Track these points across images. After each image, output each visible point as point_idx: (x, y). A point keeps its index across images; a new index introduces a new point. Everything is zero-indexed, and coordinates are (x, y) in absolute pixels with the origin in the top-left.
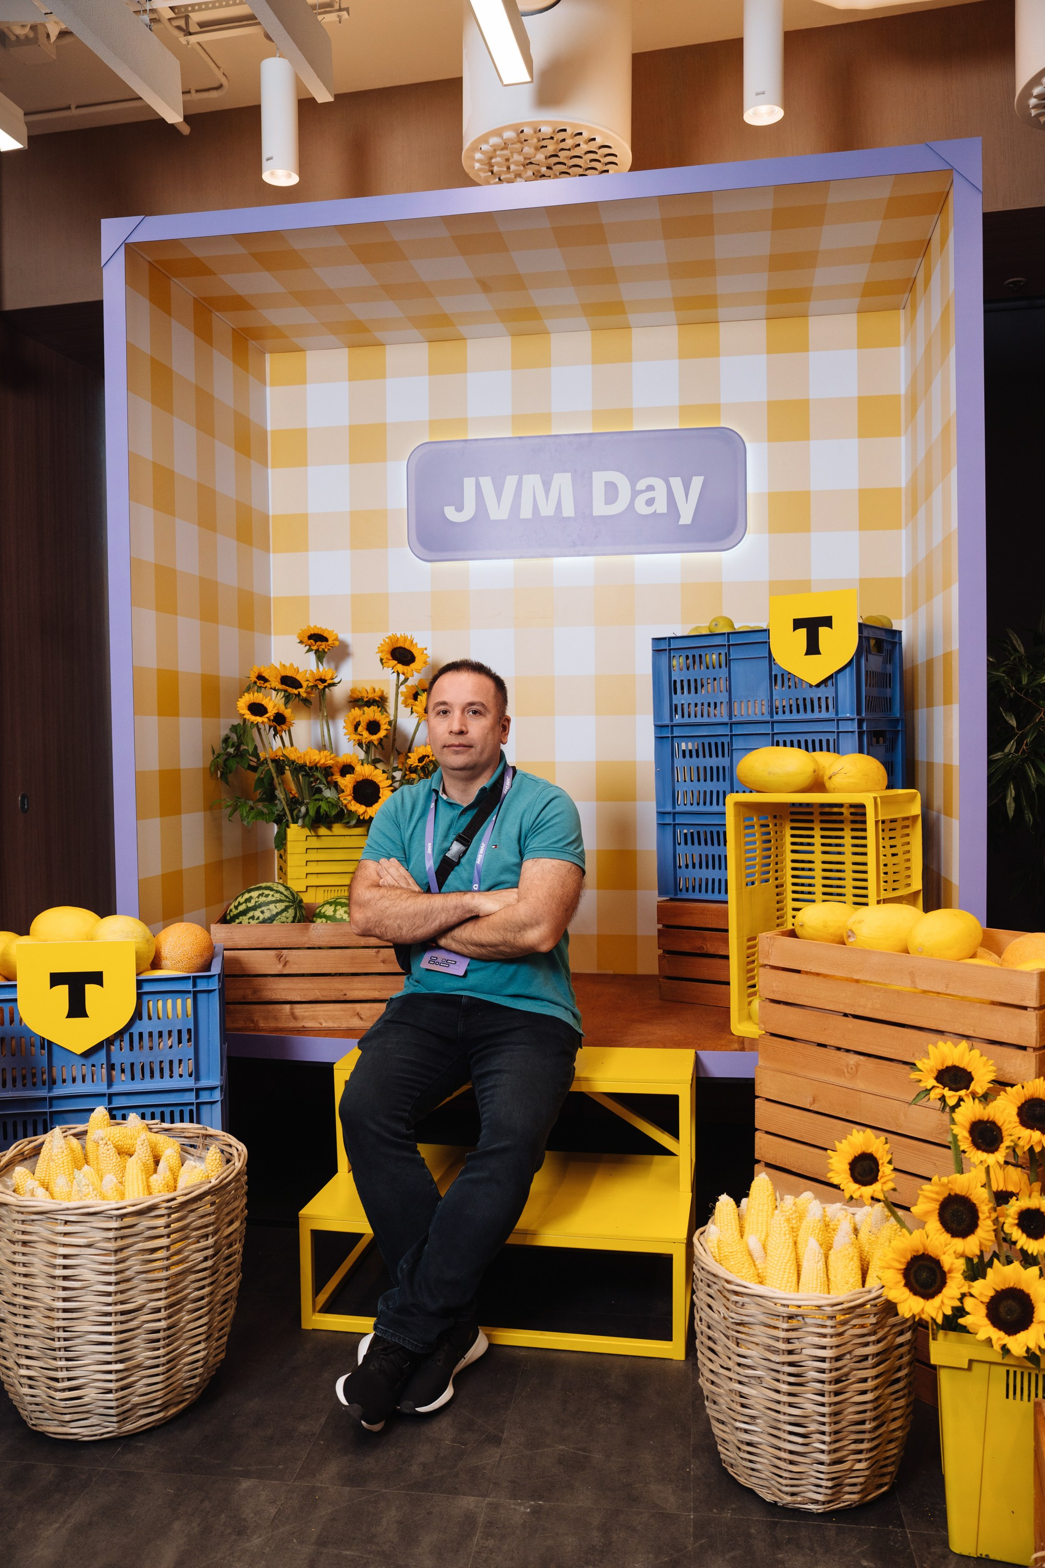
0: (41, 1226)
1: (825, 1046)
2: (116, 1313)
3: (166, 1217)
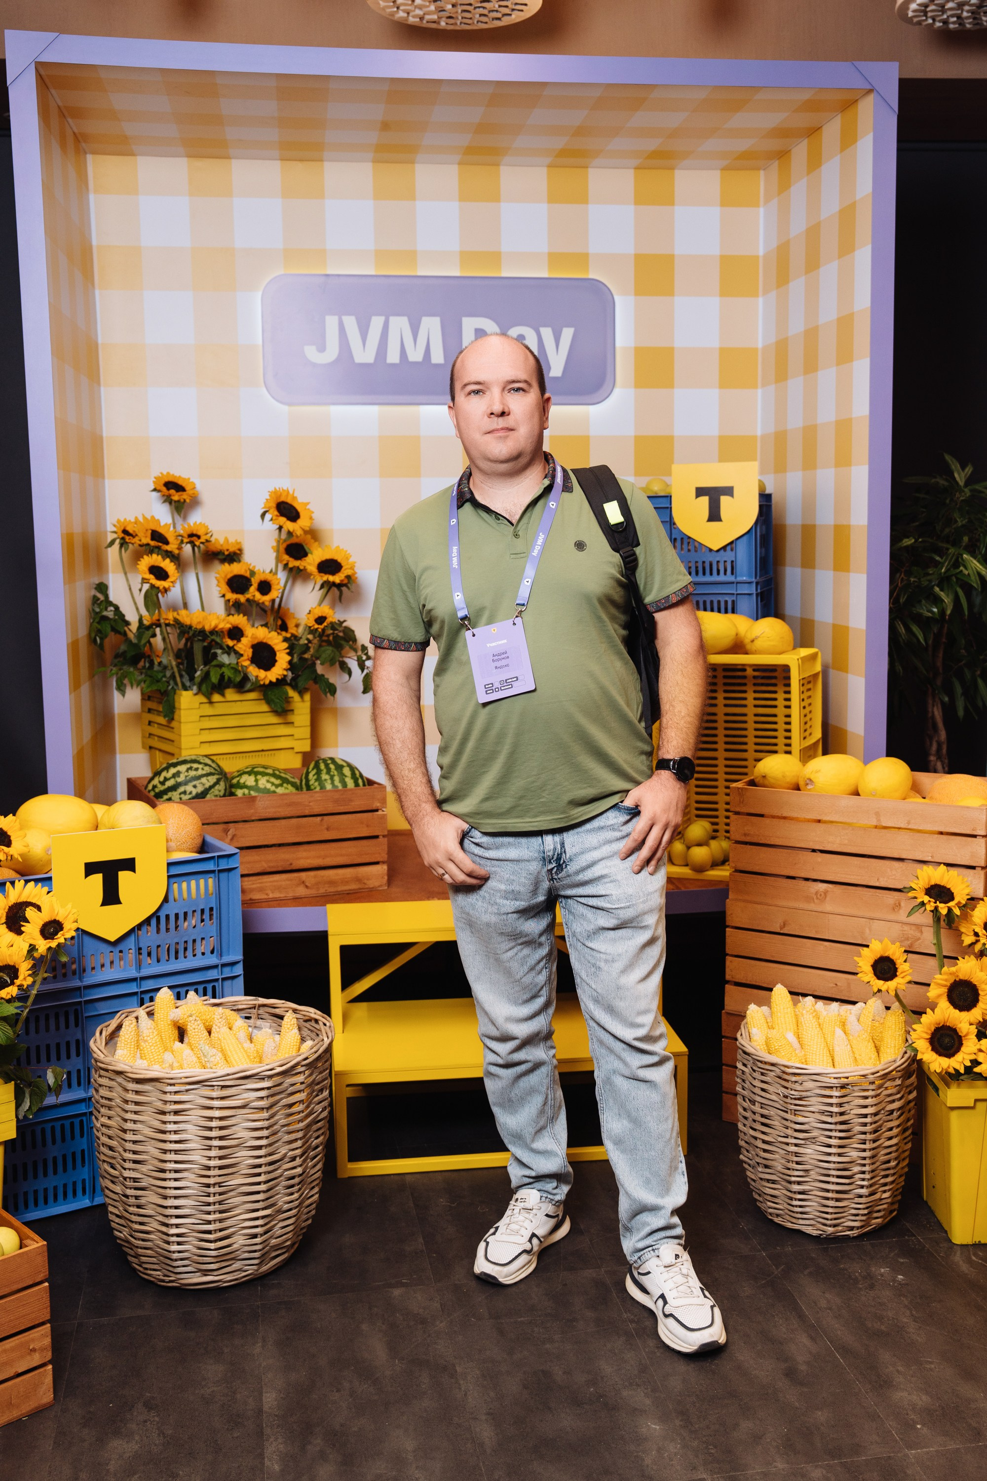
0: (195, 1094)
1: (793, 878)
2: (266, 1165)
3: (302, 1074)
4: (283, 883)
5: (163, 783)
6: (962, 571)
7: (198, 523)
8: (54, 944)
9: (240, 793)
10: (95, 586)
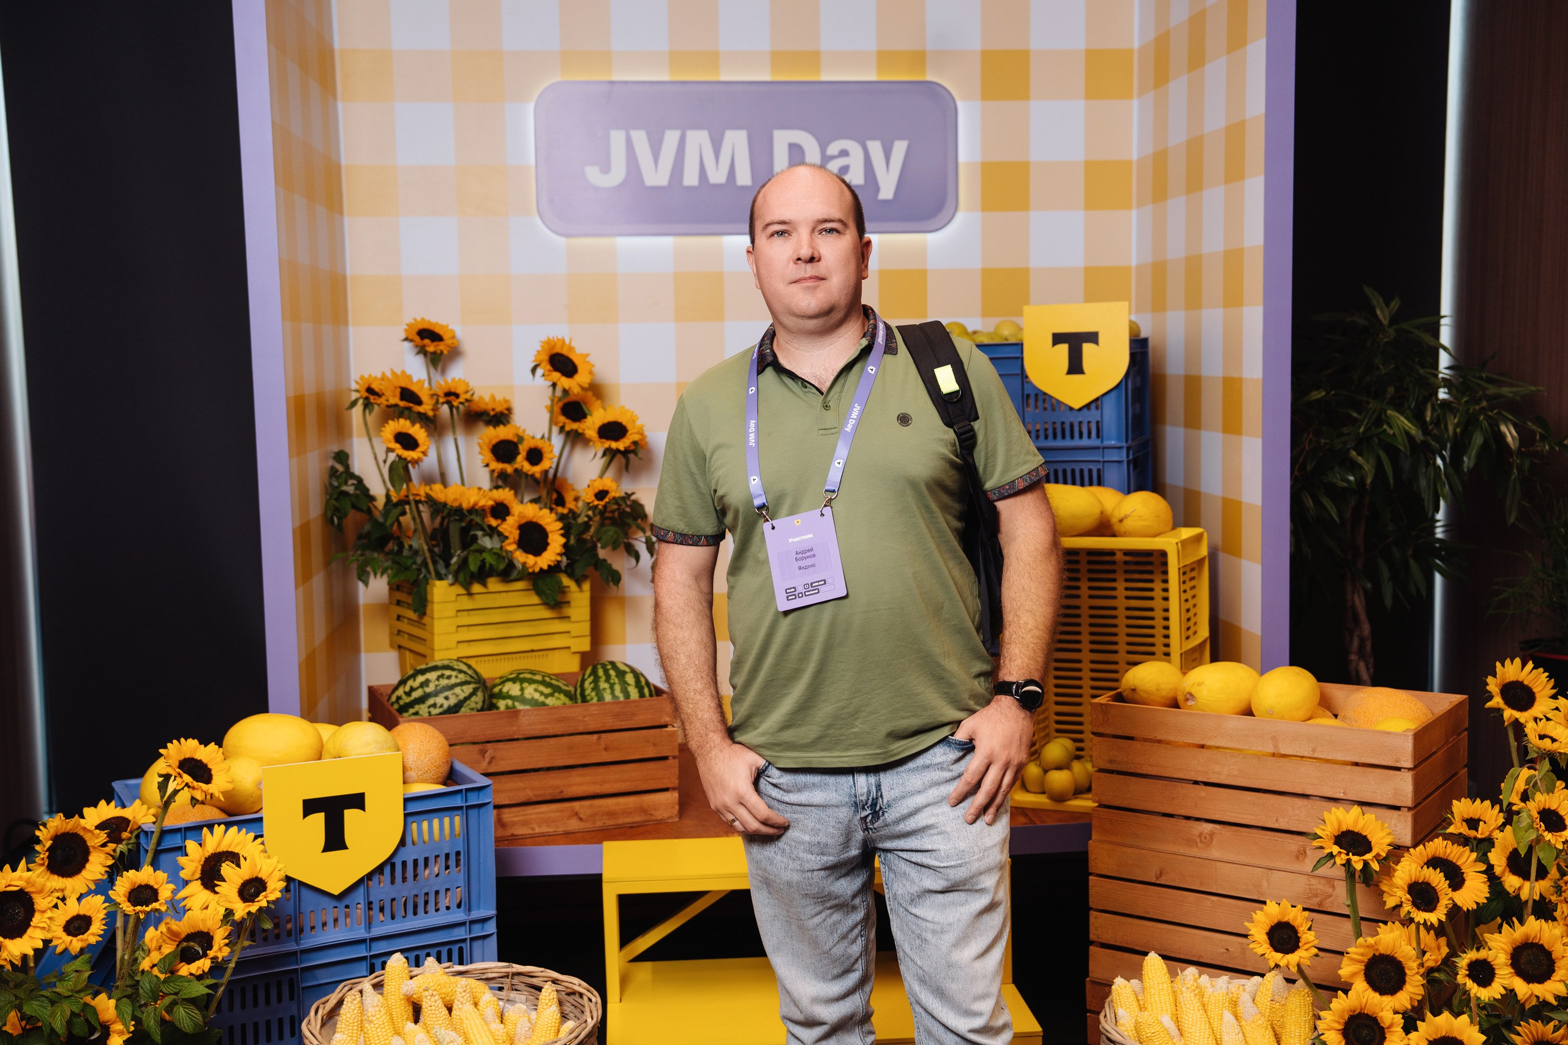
1: (1171, 816)
4: (552, 815)
5: (408, 694)
6: (1385, 430)
7: (457, 379)
8: (254, 908)
9: (502, 704)
10: (333, 455)
